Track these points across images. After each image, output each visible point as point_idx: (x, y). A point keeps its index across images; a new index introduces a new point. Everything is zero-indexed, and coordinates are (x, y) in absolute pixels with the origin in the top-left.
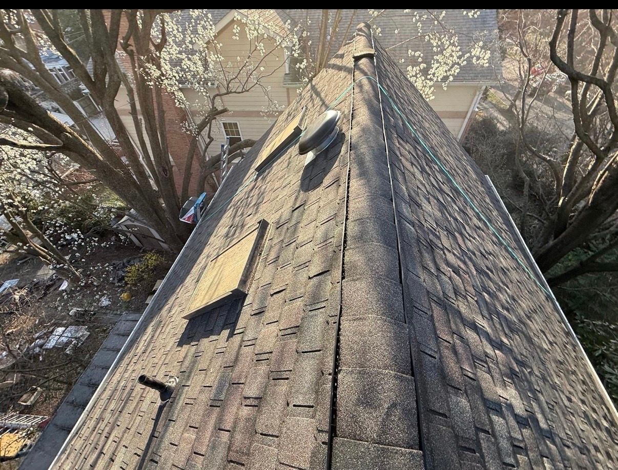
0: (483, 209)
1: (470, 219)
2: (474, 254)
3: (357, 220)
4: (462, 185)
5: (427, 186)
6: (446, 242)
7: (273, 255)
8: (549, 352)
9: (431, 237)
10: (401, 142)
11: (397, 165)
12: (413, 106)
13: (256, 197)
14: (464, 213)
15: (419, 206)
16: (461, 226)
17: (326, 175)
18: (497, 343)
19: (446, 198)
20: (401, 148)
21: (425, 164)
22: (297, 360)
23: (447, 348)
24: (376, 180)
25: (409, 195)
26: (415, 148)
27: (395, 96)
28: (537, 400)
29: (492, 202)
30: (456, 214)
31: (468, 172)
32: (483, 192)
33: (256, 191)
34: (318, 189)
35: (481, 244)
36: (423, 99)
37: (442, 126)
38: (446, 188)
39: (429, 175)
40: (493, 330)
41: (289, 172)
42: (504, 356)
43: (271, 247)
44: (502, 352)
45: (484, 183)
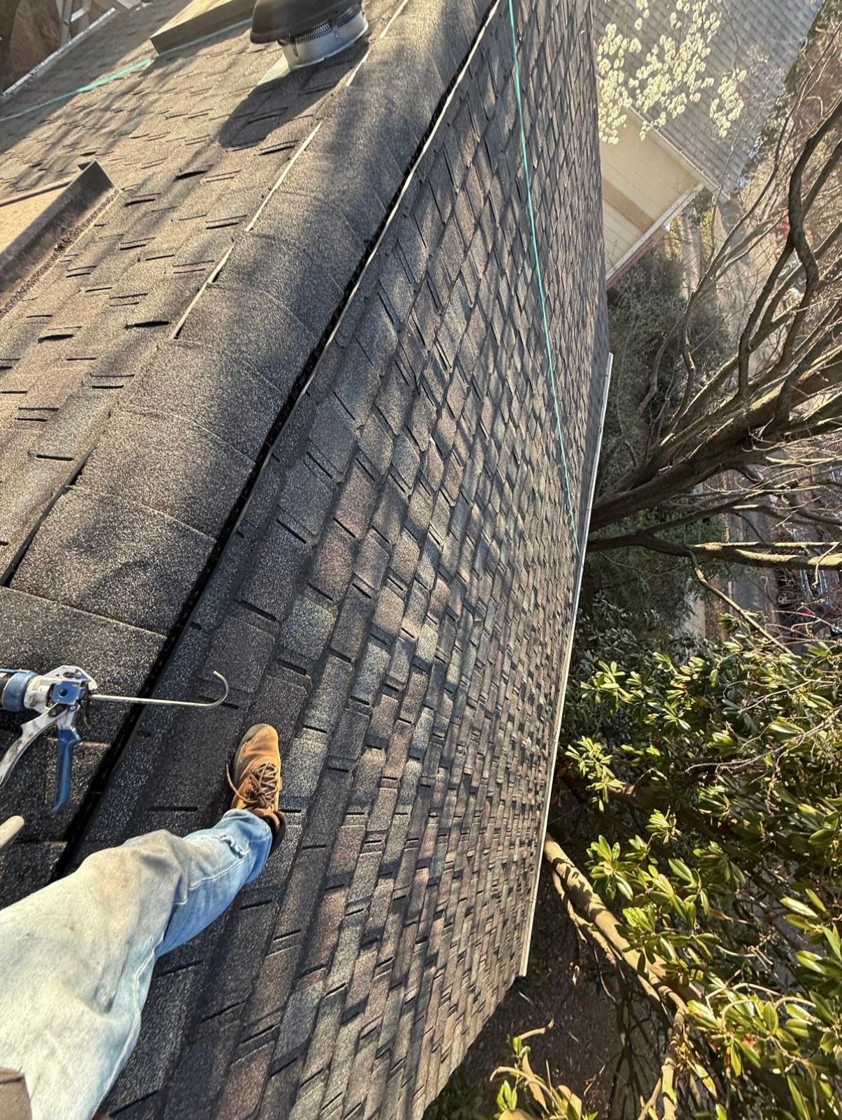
0: (567, 398)
1: (532, 396)
2: (499, 448)
3: (264, 236)
4: (558, 338)
5: (483, 287)
6: (455, 399)
7: (86, 260)
8: (525, 613)
9: (429, 372)
10: (484, 164)
11: (438, 197)
12: (563, 117)
13: (124, 114)
14: (528, 380)
15: (440, 308)
16: (505, 396)
17: (279, 125)
18: (449, 573)
19: (509, 335)
20: (473, 172)
21: (506, 249)
22: (21, 467)
23: (342, 539)
24: (353, 179)
25: (427, 272)
26: (507, 203)
27: (535, 55)
28: (464, 653)
29: (590, 397)
30: (509, 373)
31: (584, 326)
32: (586, 373)
33: (130, 102)
34: (249, 150)
35: (524, 441)
36: (596, 128)
37: (594, 211)
38: (521, 321)
39: (503, 273)
40: (453, 553)
41: (220, 86)
42: (447, 589)
43: (93, 241)
44: (448, 586)
45: (598, 361)
